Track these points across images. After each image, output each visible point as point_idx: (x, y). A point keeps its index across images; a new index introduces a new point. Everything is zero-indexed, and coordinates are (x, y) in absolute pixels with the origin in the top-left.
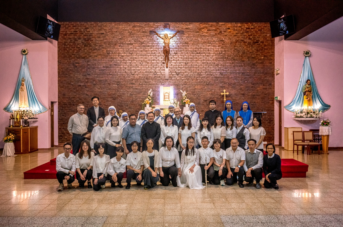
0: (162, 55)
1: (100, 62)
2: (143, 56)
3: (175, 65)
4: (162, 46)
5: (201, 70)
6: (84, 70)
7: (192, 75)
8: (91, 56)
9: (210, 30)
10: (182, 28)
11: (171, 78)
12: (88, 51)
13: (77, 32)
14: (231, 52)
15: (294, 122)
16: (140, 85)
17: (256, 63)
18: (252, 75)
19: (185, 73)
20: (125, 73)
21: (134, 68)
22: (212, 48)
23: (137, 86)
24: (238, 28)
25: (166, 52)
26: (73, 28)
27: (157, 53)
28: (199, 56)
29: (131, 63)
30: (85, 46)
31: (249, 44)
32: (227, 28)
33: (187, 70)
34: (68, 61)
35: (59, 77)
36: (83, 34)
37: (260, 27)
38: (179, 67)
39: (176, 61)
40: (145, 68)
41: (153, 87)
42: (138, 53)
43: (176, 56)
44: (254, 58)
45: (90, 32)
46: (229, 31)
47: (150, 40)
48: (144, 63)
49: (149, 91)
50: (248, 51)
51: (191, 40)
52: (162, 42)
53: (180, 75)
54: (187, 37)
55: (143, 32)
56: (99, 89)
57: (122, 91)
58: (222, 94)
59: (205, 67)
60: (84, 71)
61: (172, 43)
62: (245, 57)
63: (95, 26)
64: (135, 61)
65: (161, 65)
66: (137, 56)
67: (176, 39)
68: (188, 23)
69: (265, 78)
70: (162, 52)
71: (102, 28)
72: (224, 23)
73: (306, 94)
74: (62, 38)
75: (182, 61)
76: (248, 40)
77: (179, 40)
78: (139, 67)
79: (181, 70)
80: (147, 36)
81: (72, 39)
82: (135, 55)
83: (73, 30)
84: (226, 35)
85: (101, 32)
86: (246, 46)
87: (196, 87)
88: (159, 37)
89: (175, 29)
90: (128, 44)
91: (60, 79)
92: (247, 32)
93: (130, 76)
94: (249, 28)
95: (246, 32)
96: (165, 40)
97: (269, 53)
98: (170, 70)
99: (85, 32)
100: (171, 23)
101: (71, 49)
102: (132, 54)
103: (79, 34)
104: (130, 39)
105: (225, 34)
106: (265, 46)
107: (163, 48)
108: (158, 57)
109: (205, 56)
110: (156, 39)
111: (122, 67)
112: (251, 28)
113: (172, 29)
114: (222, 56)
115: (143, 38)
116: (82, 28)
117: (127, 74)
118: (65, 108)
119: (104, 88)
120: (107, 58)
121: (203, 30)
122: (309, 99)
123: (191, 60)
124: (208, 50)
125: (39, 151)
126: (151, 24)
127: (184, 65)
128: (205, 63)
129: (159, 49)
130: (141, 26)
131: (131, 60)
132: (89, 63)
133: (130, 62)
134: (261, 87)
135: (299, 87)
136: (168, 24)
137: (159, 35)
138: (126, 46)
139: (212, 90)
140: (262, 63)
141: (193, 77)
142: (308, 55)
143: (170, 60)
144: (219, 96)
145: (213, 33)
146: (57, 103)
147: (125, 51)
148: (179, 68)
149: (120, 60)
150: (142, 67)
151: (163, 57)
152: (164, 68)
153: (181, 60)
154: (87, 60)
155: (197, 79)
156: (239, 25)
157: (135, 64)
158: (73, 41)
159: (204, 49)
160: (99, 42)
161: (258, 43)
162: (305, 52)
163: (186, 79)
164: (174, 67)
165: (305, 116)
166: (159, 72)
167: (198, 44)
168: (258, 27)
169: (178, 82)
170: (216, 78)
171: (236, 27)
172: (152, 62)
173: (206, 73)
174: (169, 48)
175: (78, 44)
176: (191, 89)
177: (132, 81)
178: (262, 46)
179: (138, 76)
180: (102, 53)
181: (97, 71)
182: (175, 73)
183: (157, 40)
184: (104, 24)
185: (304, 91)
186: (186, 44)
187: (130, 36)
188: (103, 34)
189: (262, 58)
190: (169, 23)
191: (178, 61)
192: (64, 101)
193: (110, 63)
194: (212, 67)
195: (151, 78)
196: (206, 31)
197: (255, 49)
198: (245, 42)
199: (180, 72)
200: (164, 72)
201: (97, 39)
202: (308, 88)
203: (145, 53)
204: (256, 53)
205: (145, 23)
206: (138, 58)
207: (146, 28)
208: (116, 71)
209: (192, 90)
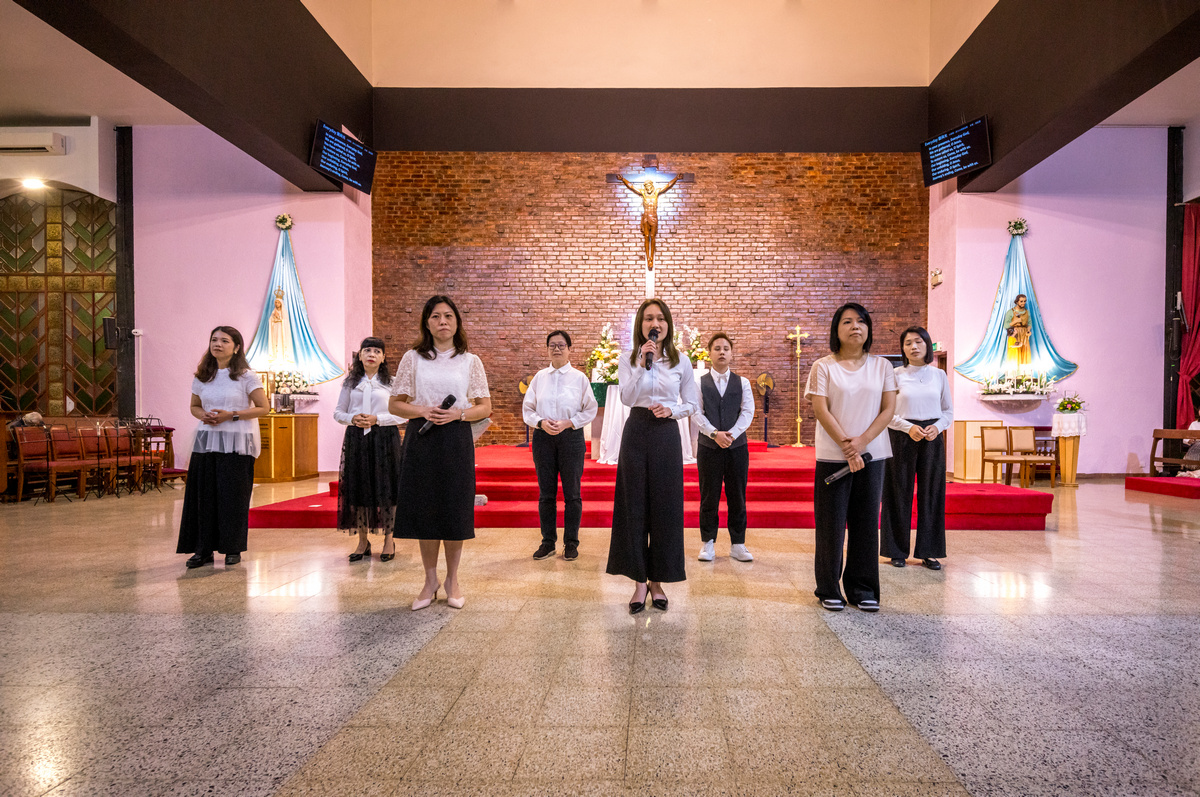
1: (479, 254)
2: (588, 240)
3: (672, 262)
4: (639, 214)
5: (738, 276)
6: (438, 275)
7: (713, 289)
8: (456, 240)
9: (762, 173)
10: (690, 168)
12: (448, 226)
13: (422, 176)
14: (814, 229)
15: (982, 406)
16: (582, 315)
17: (881, 257)
18: (869, 289)
19: (698, 284)
20: (543, 284)
21: (567, 271)
22: (766, 218)
23: (572, 317)
24: (835, 168)
25: (649, 229)
26: (411, 167)
27: (624, 232)
28: (733, 240)
29: (559, 258)
30: (440, 213)
31: (863, 207)
32: (806, 168)
33: (701, 276)
34: (398, 253)
35: (375, 292)
36: (436, 181)
37: (892, 163)
38: (680, 268)
39: (672, 253)
40: (595, 271)
41: (615, 319)
42: (576, 231)
43: (674, 240)
44: (874, 244)
45: (453, 176)
46: (812, 174)
47: (607, 198)
48: (591, 258)
49: (605, 329)
50: (860, 227)
51: (713, 199)
52: (639, 204)
53: (683, 289)
54: (704, 191)
55: (590, 177)
56: (477, 322)
57: (534, 328)
58: (791, 336)
59: (749, 267)
60: (440, 278)
61: (667, 206)
62: (851, 241)
63: (468, 163)
64: (568, 253)
65: (634, 262)
66: (574, 240)
67: (676, 196)
68: (706, 154)
69: (904, 298)
71: (485, 167)
72: (797, 155)
73: (1015, 333)
74: (382, 193)
75: (689, 254)
76: (858, 199)
77: (682, 198)
78: (580, 267)
79: (686, 276)
80: (599, 187)
81: (409, 197)
82: (570, 235)
83: (410, 173)
84: (803, 186)
85: (483, 177)
86: (854, 213)
87: (724, 320)
88: (632, 189)
89: (671, 170)
90: (553, 209)
91: (377, 297)
92: (857, 177)
93: (556, 290)
94: (864, 168)
95: (854, 177)
96: (647, 197)
97: (915, 231)
98: (658, 276)
99: (441, 178)
100: (662, 155)
101: (407, 222)
102: (562, 235)
103: (426, 183)
104: (556, 196)
105: (801, 182)
106: (904, 213)
107: (640, 218)
108: (628, 242)
109: (749, 240)
110: (622, 196)
111: (536, 267)
112: (869, 168)
113: (665, 168)
114: (792, 240)
115: (589, 194)
116: (435, 167)
117: (548, 286)
119: (488, 322)
120: (498, 244)
121: (743, 172)
122: (1021, 345)
123: (712, 249)
124: (757, 225)
125: (320, 477)
126: (612, 156)
127: (693, 262)
128: (748, 258)
129: (630, 222)
130: (585, 163)
131: (558, 249)
132: (451, 258)
133: (558, 253)
134: (892, 319)
135: (995, 315)
136: (654, 157)
137: (630, 185)
138: (546, 213)
139: (765, 326)
140: (895, 258)
141: (716, 294)
142: (1020, 231)
143: (658, 249)
144: (785, 342)
145: (770, 180)
147: (545, 226)
148: (682, 271)
149: (530, 249)
150: (588, 267)
152: (642, 271)
153: (688, 249)
154: (446, 249)
155: (728, 298)
156: (837, 158)
157: (569, 260)
158: (413, 199)
159: (746, 222)
160: (478, 203)
161: (885, 205)
162: (1013, 224)
163: (699, 299)
164: (669, 267)
165: (1011, 391)
166: (631, 280)
167: (731, 209)
168: (888, 164)
169: (680, 306)
170: (778, 296)
171: (830, 164)
172: (613, 254)
173: (751, 284)
174: (656, 217)
175: (425, 209)
176: (710, 324)
177: (562, 303)
178: (895, 213)
179: (575, 290)
180: (484, 232)
181: (473, 277)
182: (672, 284)
183: (626, 197)
184: (491, 156)
185: (1008, 326)
186: (701, 209)
187: (556, 187)
188: (488, 181)
189: (896, 244)
190: (657, 154)
191: (679, 254)
193: (506, 258)
194: (764, 267)
195: (610, 296)
196: (752, 174)
197: (878, 223)
198: (851, 204)
199: (683, 280)
200: (643, 280)
201: (473, 195)
202: (1019, 317)
203: (595, 231)
204: (881, 231)
205: (594, 155)
206: (576, 244)
207: (597, 168)
208: (519, 278)
209: (714, 326)
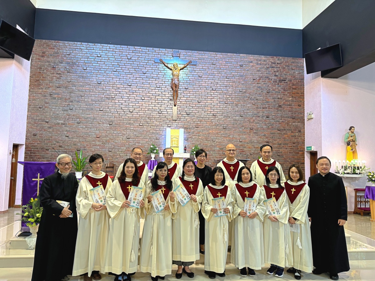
0: (169, 89)
1: (87, 93)
2: (145, 90)
3: (186, 103)
5: (217, 110)
6: (64, 103)
7: (205, 116)
8: (75, 86)
11: (180, 119)
14: (253, 90)
16: (140, 127)
17: (283, 104)
18: (278, 119)
19: (198, 114)
20: (121, 110)
21: (133, 104)
23: (135, 127)
25: (175, 86)
26: (54, 49)
27: (162, 87)
28: (215, 93)
32: (249, 61)
33: (199, 110)
35: (29, 111)
38: (190, 106)
39: (186, 99)
40: (148, 105)
42: (139, 85)
43: (186, 92)
44: (280, 98)
46: (252, 64)
47: (154, 70)
48: (146, 99)
50: (274, 90)
51: (205, 73)
54: (201, 70)
56: (84, 128)
57: (115, 132)
59: (222, 107)
60: (65, 105)
62: (270, 96)
64: (134, 96)
65: (167, 102)
66: (138, 89)
67: (188, 71)
68: (203, 52)
69: (294, 124)
70: (169, 86)
73: (351, 144)
75: (194, 99)
77: (191, 72)
78: (140, 103)
79: (192, 109)
81: (51, 63)
82: (135, 87)
84: (248, 70)
86: (271, 84)
87: (210, 131)
88: (167, 67)
89: (186, 59)
90: (126, 74)
91: (30, 113)
92: (272, 67)
93: (127, 114)
96: (174, 71)
97: (298, 93)
98: (179, 109)
100: (182, 51)
102: (131, 87)
103: (61, 57)
105: (247, 68)
106: (293, 85)
107: (171, 81)
108: (164, 92)
109: (222, 94)
110: (162, 69)
111: (117, 102)
113: (183, 58)
114: (243, 95)
115: (145, 67)
117: (123, 111)
118: (34, 153)
119: (90, 128)
121: (220, 62)
122: (353, 150)
123: (205, 97)
124: (226, 87)
126: (157, 50)
127: (196, 103)
128: (222, 102)
129: (166, 82)
131: (129, 93)
133: (129, 96)
134: (289, 134)
136: (178, 52)
137: (166, 65)
138: (123, 75)
139: (230, 135)
140: (290, 105)
141: (206, 119)
143: (179, 96)
145: (232, 66)
146: (24, 146)
147: (123, 82)
149: (114, 92)
150: (144, 103)
151: (171, 92)
152: (171, 106)
153: (193, 97)
155: (212, 121)
157: (135, 99)
159: (221, 85)
161: (285, 80)
163: (198, 121)
164: (184, 105)
166: (165, 110)
167: (214, 79)
168: (286, 62)
169: (189, 124)
171: (260, 60)
172: (157, 97)
173: (223, 115)
174: (179, 81)
176: (203, 133)
177: (130, 120)
178: (290, 84)
179: (137, 114)
181: (83, 105)
182: (185, 113)
183: (164, 70)
185: (347, 141)
186: (200, 78)
187: (129, 63)
189: (290, 99)
191: (189, 99)
192: (34, 144)
193: (101, 96)
194: (229, 107)
195: (155, 118)
196: (224, 63)
197: (282, 89)
199: (191, 111)
200: (172, 111)
202: (351, 136)
203: (148, 86)
204: (283, 92)
205: (148, 49)
206: (138, 92)
207: (150, 55)
208: (108, 107)
209: (205, 134)
